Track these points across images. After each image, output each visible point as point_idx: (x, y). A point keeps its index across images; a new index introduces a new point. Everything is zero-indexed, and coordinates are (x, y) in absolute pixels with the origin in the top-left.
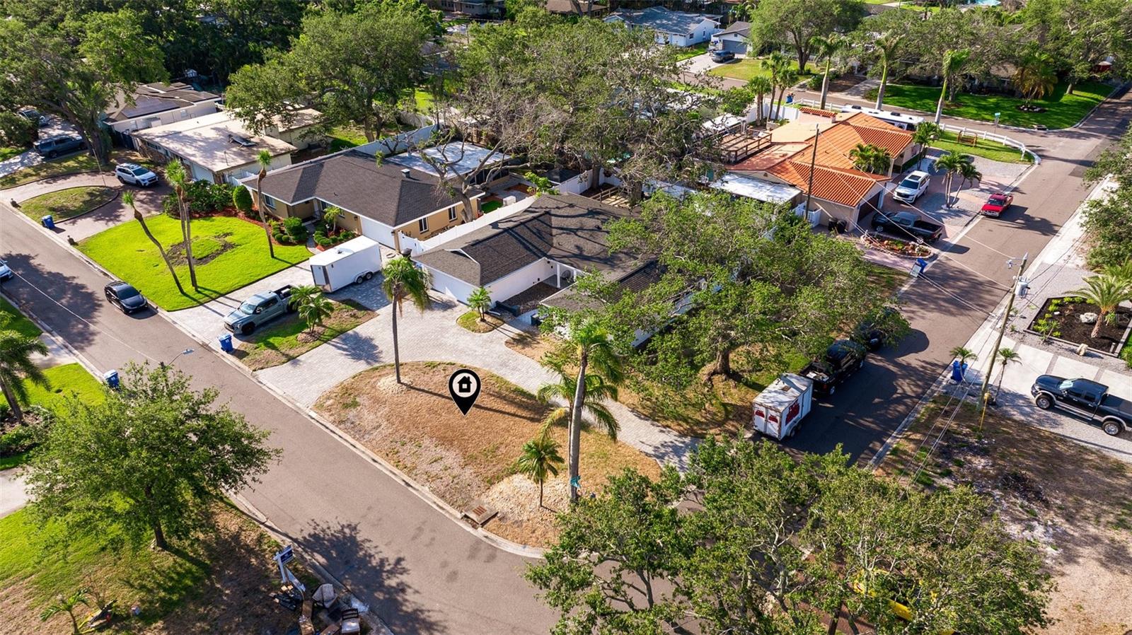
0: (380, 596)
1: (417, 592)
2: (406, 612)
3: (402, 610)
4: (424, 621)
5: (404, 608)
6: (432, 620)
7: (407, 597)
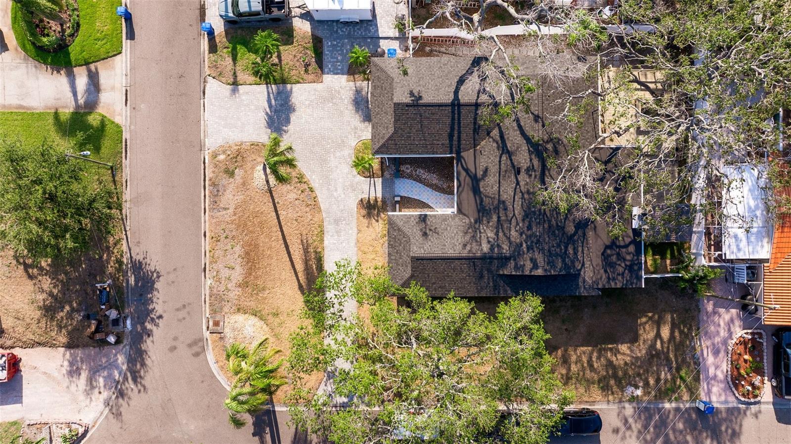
0: (139, 329)
1: (153, 342)
2: (141, 348)
3: (140, 346)
4: (143, 359)
5: (142, 345)
6: (147, 362)
7: (148, 341)
